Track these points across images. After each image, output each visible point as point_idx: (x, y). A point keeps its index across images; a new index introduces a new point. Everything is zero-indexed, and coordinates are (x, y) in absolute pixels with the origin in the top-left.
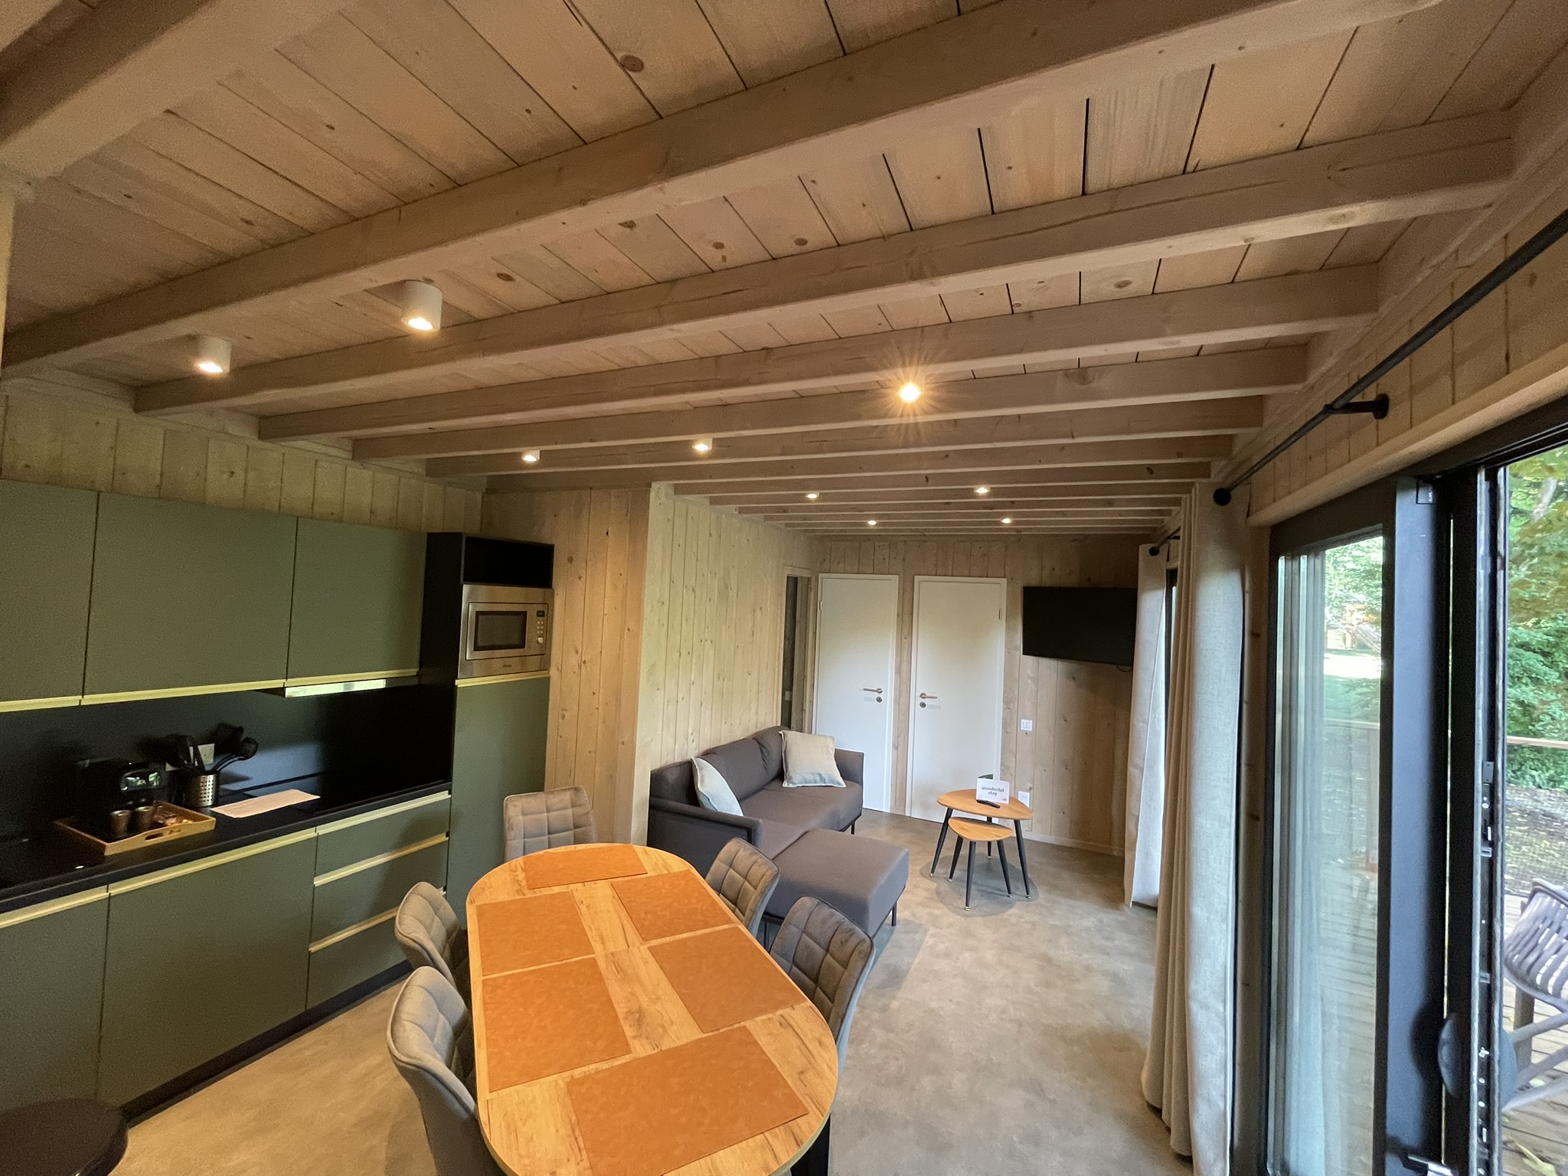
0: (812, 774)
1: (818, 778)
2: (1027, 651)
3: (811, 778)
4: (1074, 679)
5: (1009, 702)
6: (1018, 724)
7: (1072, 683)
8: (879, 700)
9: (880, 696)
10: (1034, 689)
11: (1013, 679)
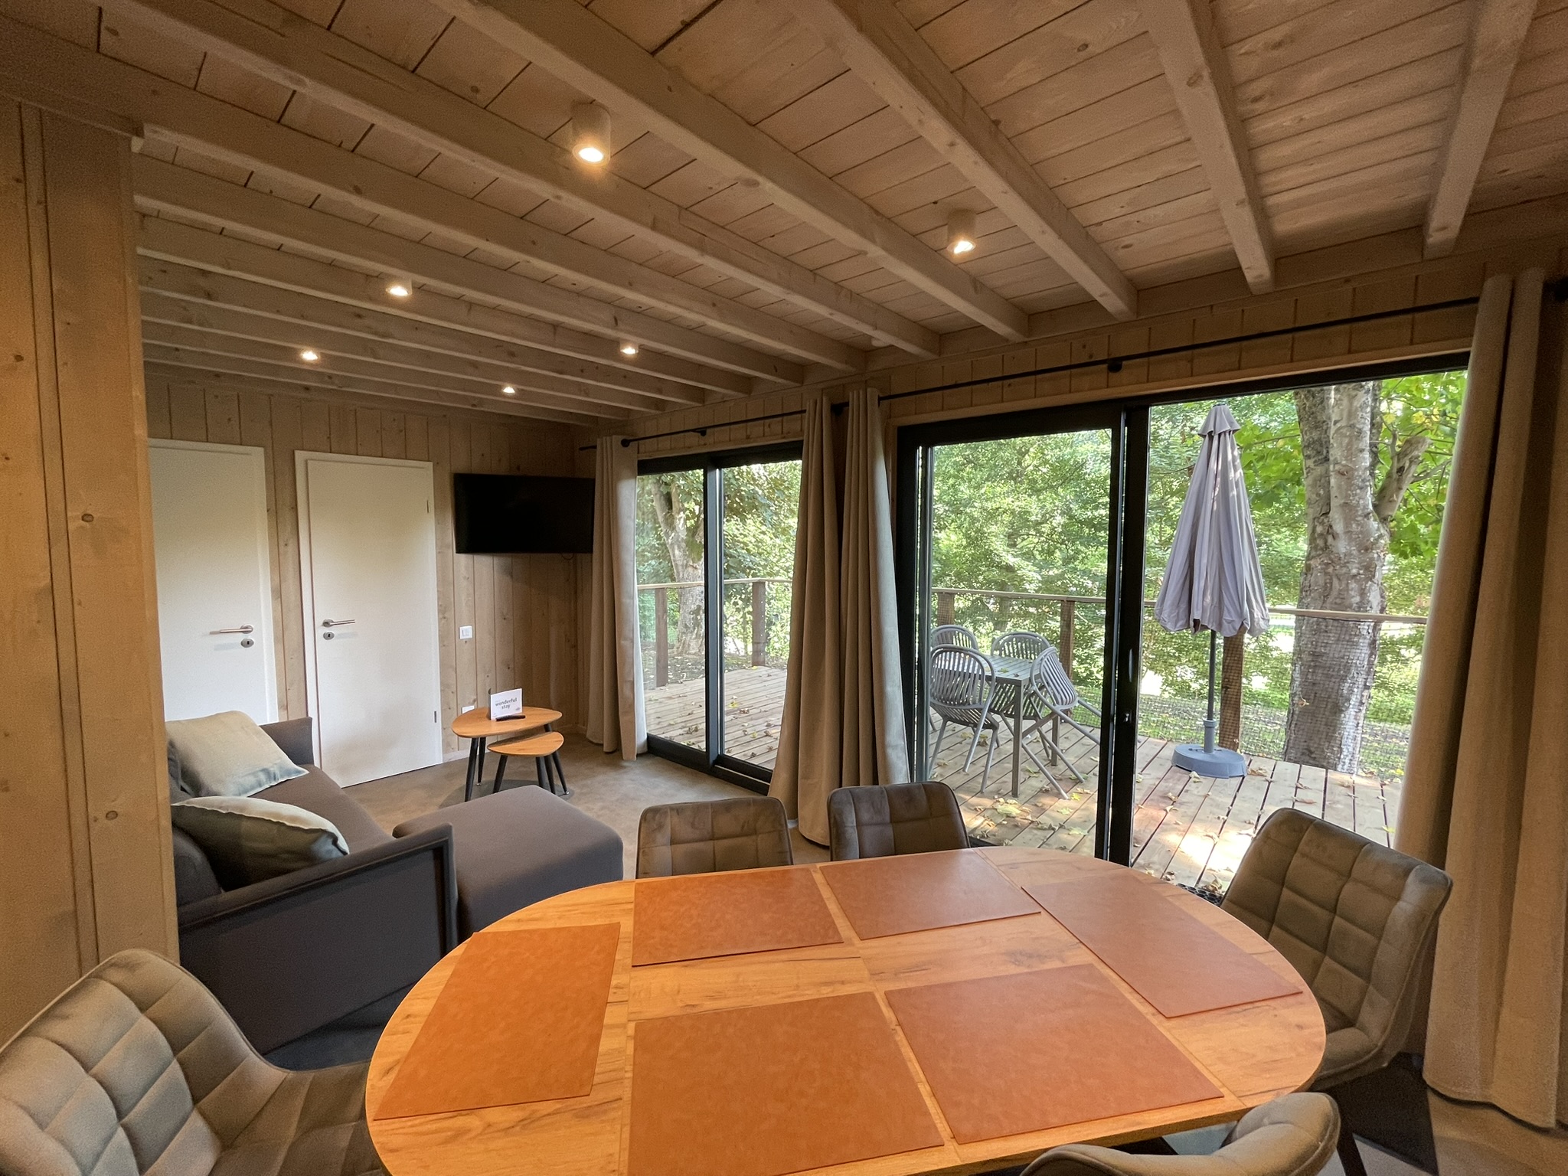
0: (254, 774)
1: (262, 777)
2: (460, 550)
3: (252, 780)
4: (511, 575)
5: (445, 610)
6: (457, 633)
7: (508, 578)
8: (248, 644)
9: (249, 637)
10: (471, 591)
11: (445, 582)
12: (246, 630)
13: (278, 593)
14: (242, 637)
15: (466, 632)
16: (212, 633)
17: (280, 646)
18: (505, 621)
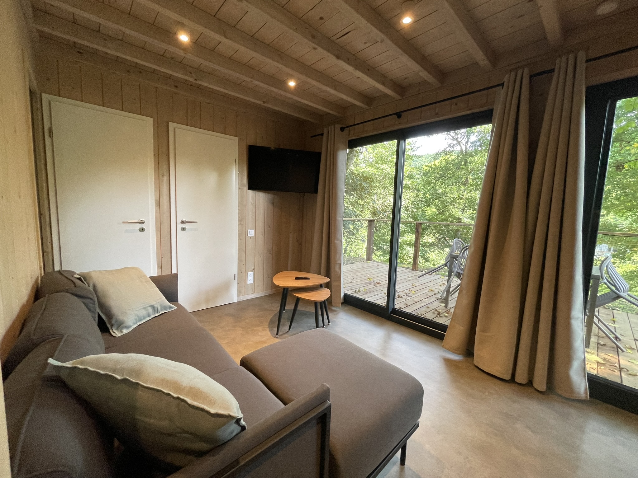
0: (144, 308)
1: (150, 310)
2: (250, 188)
3: (144, 313)
4: (273, 204)
5: (242, 220)
6: (247, 233)
7: (271, 206)
8: (142, 230)
9: (143, 226)
10: (254, 211)
11: (243, 205)
12: (142, 223)
13: (158, 204)
14: (139, 226)
15: (251, 233)
16: (124, 223)
17: (159, 233)
18: (269, 228)
